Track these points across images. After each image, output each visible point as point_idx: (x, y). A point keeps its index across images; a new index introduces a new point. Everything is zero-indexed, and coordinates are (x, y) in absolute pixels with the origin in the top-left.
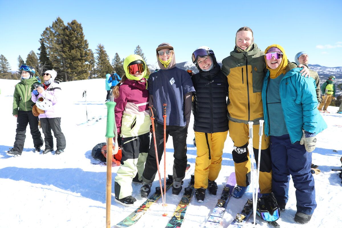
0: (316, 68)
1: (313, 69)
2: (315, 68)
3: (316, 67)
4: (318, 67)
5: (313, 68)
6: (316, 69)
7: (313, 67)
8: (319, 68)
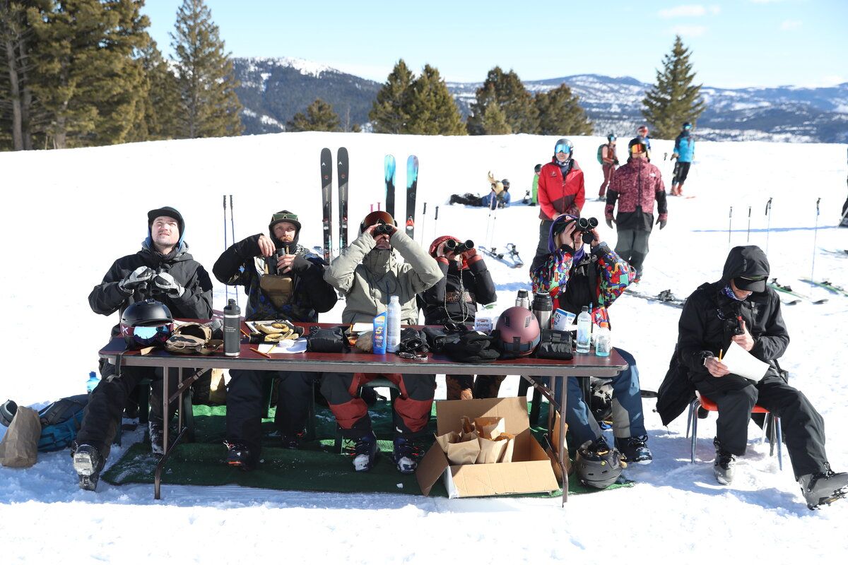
0: (626, 89)
1: (617, 94)
2: (622, 91)
3: (625, 86)
4: (632, 87)
5: (617, 91)
6: (626, 95)
7: (616, 87)
8: (636, 89)
